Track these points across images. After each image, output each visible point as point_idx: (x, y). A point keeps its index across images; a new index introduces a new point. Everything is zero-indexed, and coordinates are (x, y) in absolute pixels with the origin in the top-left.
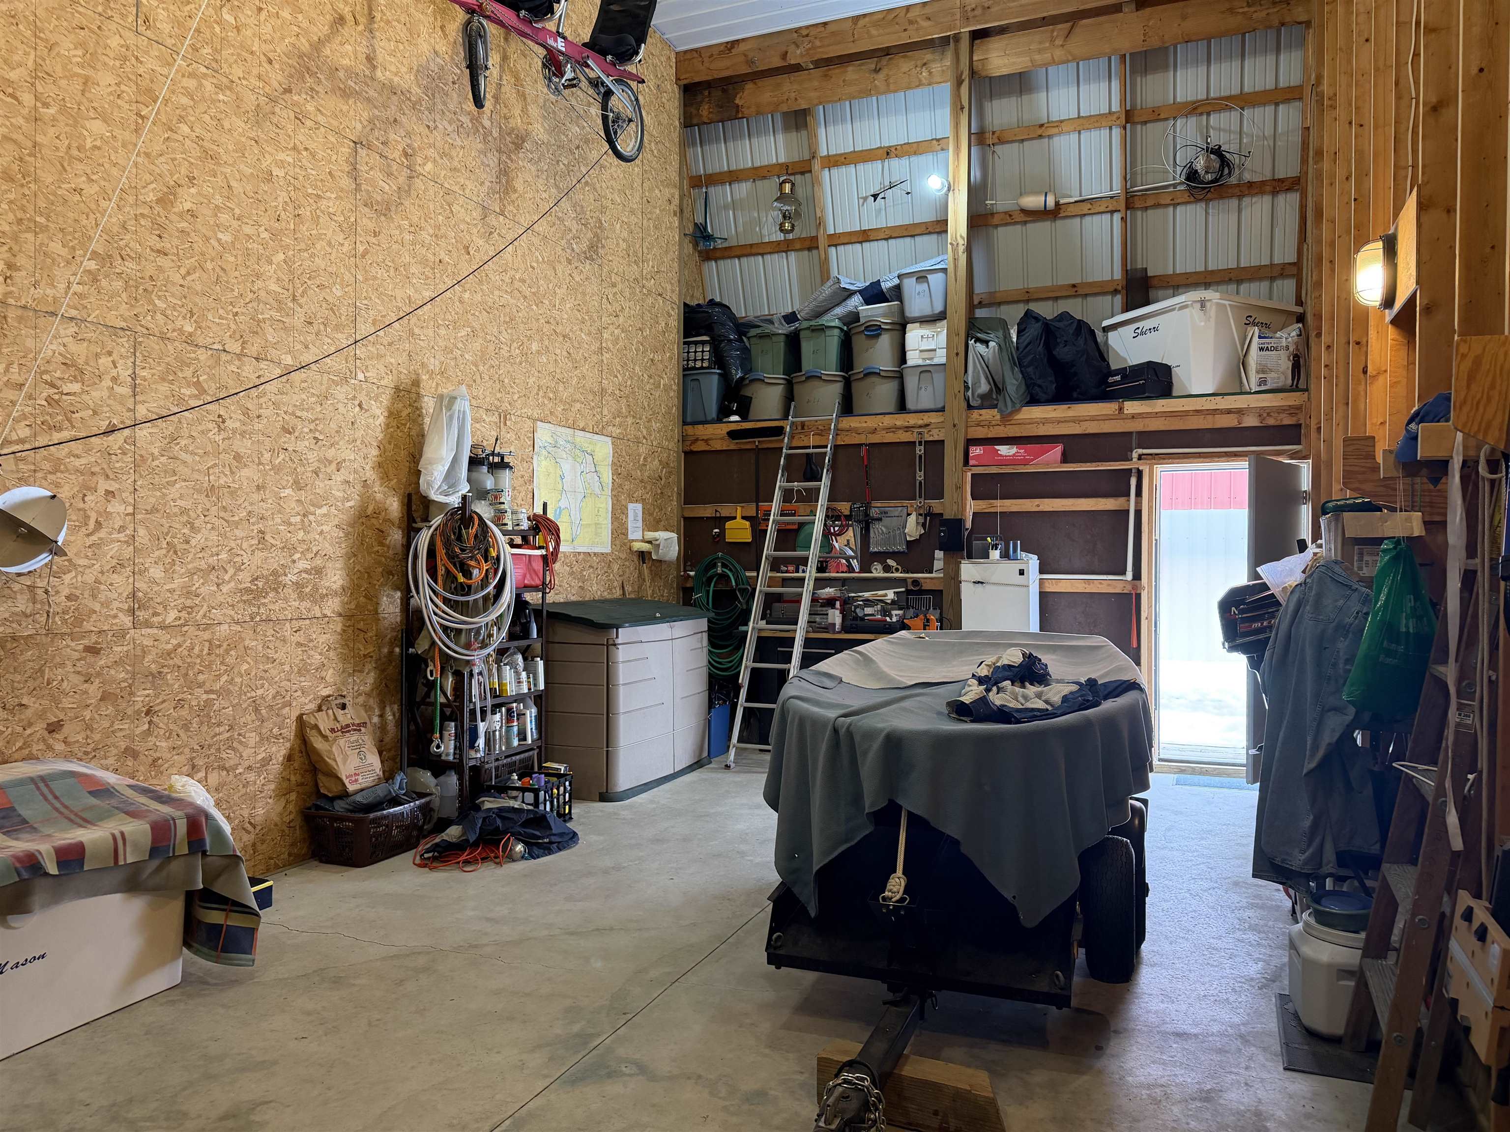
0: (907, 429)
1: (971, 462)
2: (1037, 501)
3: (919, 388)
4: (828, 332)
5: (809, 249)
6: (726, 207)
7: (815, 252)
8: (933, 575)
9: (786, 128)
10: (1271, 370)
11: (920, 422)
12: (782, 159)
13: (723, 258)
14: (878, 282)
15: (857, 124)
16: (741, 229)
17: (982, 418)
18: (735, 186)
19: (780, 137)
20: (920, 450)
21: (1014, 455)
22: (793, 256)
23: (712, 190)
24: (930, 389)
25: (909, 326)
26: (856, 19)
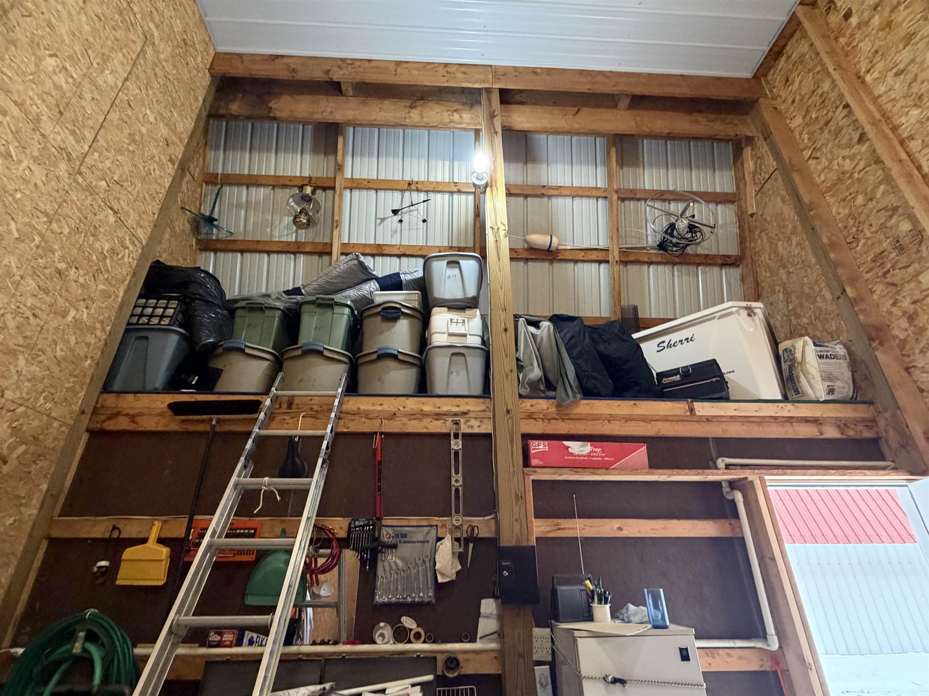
0: (438, 416)
1: (534, 462)
2: (616, 523)
3: (450, 373)
4: (337, 310)
5: (321, 254)
6: (239, 206)
7: (326, 258)
8: (477, 646)
9: (315, 150)
10: (837, 379)
11: (455, 409)
12: (306, 174)
13: (225, 251)
14: (398, 274)
15: (382, 160)
16: (250, 227)
17: (533, 409)
18: (253, 190)
19: (307, 157)
20: (456, 445)
21: (589, 455)
22: (301, 258)
23: (227, 190)
24: (463, 373)
25: (435, 310)
26: (398, 63)
